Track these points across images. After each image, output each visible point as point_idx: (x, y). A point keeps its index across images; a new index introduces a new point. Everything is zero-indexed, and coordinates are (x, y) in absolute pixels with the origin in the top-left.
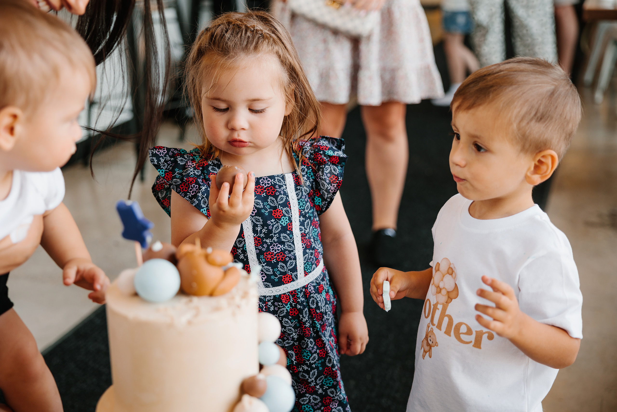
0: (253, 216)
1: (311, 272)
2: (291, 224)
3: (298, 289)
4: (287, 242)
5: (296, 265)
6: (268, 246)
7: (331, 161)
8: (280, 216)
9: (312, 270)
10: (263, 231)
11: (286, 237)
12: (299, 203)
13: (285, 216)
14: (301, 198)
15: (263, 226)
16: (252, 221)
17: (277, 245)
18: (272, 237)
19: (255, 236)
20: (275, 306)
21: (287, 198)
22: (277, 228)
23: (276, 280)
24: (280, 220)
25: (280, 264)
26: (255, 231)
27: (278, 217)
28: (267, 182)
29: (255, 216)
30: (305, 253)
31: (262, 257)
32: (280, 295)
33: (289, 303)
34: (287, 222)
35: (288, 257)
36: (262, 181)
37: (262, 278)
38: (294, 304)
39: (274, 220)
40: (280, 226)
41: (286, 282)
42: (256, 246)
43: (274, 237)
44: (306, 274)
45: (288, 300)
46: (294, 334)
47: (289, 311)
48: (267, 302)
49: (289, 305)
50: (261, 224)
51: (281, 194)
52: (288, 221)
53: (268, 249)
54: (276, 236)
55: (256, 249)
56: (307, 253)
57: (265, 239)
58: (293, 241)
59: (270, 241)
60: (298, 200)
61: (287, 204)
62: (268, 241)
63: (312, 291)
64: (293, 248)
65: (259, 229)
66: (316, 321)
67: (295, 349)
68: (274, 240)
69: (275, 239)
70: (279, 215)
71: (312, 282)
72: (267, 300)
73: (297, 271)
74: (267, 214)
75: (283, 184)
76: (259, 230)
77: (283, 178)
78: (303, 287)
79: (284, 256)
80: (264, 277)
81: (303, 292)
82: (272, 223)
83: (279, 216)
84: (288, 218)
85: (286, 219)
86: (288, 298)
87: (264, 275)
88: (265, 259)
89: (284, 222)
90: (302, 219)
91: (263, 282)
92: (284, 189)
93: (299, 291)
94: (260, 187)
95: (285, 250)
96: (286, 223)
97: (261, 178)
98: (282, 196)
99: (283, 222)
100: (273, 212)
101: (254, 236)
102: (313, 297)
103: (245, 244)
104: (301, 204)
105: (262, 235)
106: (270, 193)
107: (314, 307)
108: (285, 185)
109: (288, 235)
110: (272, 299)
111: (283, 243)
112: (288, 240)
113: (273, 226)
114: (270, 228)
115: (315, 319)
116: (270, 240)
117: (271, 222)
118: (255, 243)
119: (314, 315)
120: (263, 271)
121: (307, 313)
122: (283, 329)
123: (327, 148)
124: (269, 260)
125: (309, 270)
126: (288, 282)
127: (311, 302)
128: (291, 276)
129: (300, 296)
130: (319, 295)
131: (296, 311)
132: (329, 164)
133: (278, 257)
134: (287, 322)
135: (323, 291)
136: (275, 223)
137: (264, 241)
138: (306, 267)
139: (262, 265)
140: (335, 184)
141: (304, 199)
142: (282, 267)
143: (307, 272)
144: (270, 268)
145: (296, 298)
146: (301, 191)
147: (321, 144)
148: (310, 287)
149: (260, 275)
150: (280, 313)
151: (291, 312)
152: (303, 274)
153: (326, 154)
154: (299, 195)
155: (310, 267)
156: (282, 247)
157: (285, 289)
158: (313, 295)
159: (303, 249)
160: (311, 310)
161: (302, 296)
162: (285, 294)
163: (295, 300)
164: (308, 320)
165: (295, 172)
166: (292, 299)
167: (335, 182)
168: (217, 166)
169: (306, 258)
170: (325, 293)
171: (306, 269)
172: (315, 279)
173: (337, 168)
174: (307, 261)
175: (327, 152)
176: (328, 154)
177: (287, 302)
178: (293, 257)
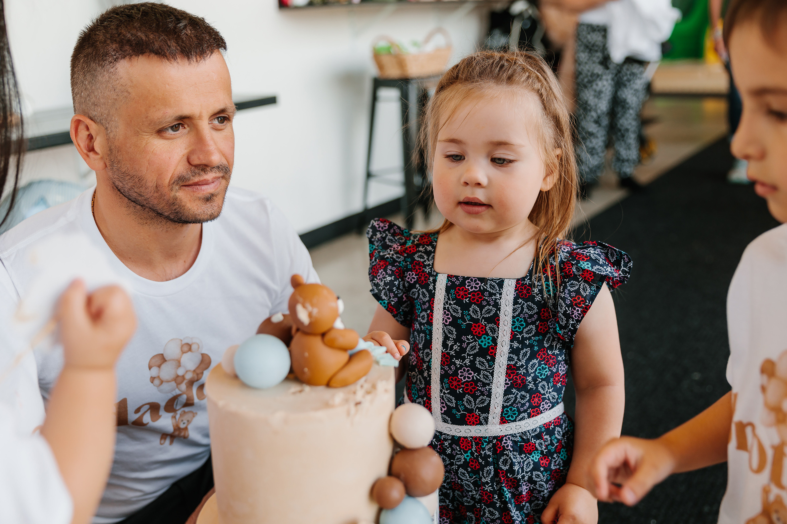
0: (446, 325)
1: (515, 421)
2: (495, 348)
3: (486, 438)
4: (484, 370)
5: (489, 404)
6: (457, 369)
7: (583, 276)
8: (481, 333)
9: (517, 420)
10: (455, 348)
11: (483, 363)
12: (514, 322)
13: (488, 335)
14: (518, 316)
15: (455, 341)
16: (444, 332)
17: (468, 371)
18: (464, 359)
20: (453, 449)
21: (498, 312)
22: (473, 348)
23: (458, 416)
24: (480, 338)
25: (467, 396)
26: (445, 345)
27: (477, 333)
28: (474, 285)
29: (449, 325)
30: (507, 392)
31: (446, 380)
32: (460, 437)
33: (470, 451)
34: (489, 343)
35: (480, 390)
36: (468, 282)
37: (441, 408)
38: (476, 454)
39: (472, 337)
40: (478, 347)
41: (470, 422)
42: (443, 364)
43: (467, 360)
44: (503, 421)
45: (469, 446)
46: (474, 492)
47: (468, 461)
48: (443, 441)
49: (469, 454)
50: (453, 338)
51: (490, 305)
52: (491, 343)
53: (456, 373)
54: (470, 359)
55: (442, 369)
56: (512, 393)
57: (454, 359)
58: (493, 371)
59: (461, 363)
60: (513, 317)
61: (495, 319)
62: (458, 362)
63: (508, 446)
64: (490, 381)
65: (450, 343)
66: (504, 488)
67: (476, 513)
68: (466, 363)
69: (467, 361)
70: (479, 332)
71: (513, 436)
72: (442, 439)
73: (489, 413)
74: (464, 327)
75: (497, 293)
76: (450, 345)
77: (501, 283)
78: (495, 438)
79: (474, 388)
80: (444, 407)
81: (493, 443)
82: (468, 339)
83: (479, 333)
84: (491, 338)
85: (489, 339)
86: (469, 445)
87: (444, 405)
88: (449, 385)
89: (485, 342)
90: (516, 345)
91: (442, 414)
92: (496, 299)
93: (486, 441)
94: (465, 289)
95: (478, 380)
96: (487, 344)
97: (468, 278)
98: (491, 307)
99: (484, 343)
100: (473, 326)
101: (442, 351)
102: (508, 456)
103: (431, 358)
104: (517, 324)
105: (452, 353)
106: (475, 300)
107: (505, 468)
108: (501, 294)
109: (488, 361)
110: (450, 440)
111: (478, 371)
112: (485, 367)
113: (468, 344)
114: (464, 345)
116: (460, 362)
117: (467, 337)
118: (441, 361)
119: (502, 479)
120: (443, 399)
121: (490, 473)
122: (459, 481)
123: (586, 259)
124: (454, 387)
125: (510, 418)
126: (473, 424)
127: (501, 460)
128: (478, 417)
129: (486, 448)
130: (523, 456)
131: (477, 464)
132: (580, 280)
133: (466, 387)
134: (464, 474)
135: (535, 452)
136: (471, 341)
137: (453, 360)
138: (506, 412)
139: (444, 392)
140: (580, 309)
141: (524, 318)
142: (469, 402)
143: (506, 419)
144: (453, 398)
145: (479, 448)
146: (522, 307)
147: (584, 253)
148: (506, 440)
149: (440, 403)
150: (457, 459)
151: (471, 463)
152: (498, 419)
153: (579, 265)
154: (517, 311)
155: (515, 414)
156: (475, 375)
157: (467, 431)
158: (507, 452)
159: (506, 386)
160: (499, 470)
161: (488, 449)
162: (467, 437)
163: (478, 450)
164: (489, 482)
165: (523, 279)
166: (474, 447)
167: (581, 306)
168: (428, 253)
169: (508, 399)
170: (540, 455)
171: (505, 414)
172: (522, 432)
173: (590, 287)
174: (511, 405)
175: (581, 263)
176: (582, 266)
177: (467, 449)
178: (486, 393)
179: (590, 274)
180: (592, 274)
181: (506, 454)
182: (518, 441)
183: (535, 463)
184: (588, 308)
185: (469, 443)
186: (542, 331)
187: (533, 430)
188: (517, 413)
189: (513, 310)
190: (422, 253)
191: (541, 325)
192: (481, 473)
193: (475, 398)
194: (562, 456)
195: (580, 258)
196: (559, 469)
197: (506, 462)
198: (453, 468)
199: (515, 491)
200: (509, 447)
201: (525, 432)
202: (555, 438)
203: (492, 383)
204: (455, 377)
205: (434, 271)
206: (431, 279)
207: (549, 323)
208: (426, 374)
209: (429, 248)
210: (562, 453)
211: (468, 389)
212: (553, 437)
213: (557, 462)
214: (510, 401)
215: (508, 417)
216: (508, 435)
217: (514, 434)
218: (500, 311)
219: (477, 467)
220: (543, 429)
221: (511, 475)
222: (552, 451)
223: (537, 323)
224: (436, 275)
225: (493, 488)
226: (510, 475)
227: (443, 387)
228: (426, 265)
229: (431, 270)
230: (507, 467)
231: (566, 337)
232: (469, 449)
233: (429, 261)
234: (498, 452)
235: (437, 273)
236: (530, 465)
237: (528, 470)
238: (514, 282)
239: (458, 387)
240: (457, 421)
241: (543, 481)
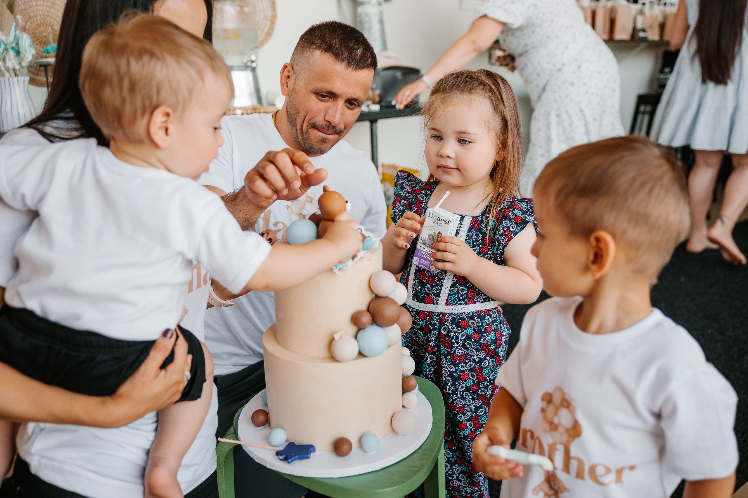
1: (455, 305)
3: (436, 313)
5: (440, 292)
7: (515, 219)
9: (457, 304)
14: (469, 239)
20: (415, 318)
23: (421, 297)
25: (428, 285)
30: (453, 286)
31: (418, 274)
32: (420, 311)
33: (425, 320)
35: (436, 282)
37: (412, 291)
41: (427, 302)
44: (448, 303)
45: (425, 317)
49: (424, 322)
53: (424, 270)
60: (466, 240)
63: (448, 320)
64: (443, 277)
66: (441, 345)
72: (410, 310)
73: (439, 297)
77: (462, 218)
78: (441, 313)
79: (433, 280)
80: (414, 291)
81: (439, 317)
86: (425, 316)
87: (415, 289)
88: (419, 277)
91: (412, 295)
93: (435, 315)
95: (436, 276)
107: (444, 333)
110: (415, 312)
119: (441, 339)
120: (414, 286)
121: (435, 335)
122: (417, 339)
123: (519, 209)
124: (421, 278)
125: (452, 302)
126: (429, 303)
127: (443, 328)
128: (433, 299)
129: (435, 319)
130: (460, 329)
131: (428, 329)
132: (512, 221)
133: (428, 280)
134: (420, 334)
135: (469, 328)
138: (450, 298)
139: (416, 281)
140: (507, 238)
141: (473, 241)
142: (429, 289)
143: (449, 303)
144: (420, 285)
145: (431, 319)
146: (472, 234)
147: (519, 205)
148: (448, 316)
149: (412, 288)
150: (417, 325)
151: (425, 328)
152: (444, 302)
153: (514, 212)
154: (469, 236)
155: (456, 300)
157: (425, 307)
158: (447, 323)
159: (453, 282)
160: (440, 334)
161: (436, 320)
162: (424, 311)
163: (430, 320)
164: (434, 340)
165: (477, 217)
166: (428, 318)
167: (508, 236)
168: (427, 195)
169: (453, 290)
170: (473, 331)
171: (450, 299)
172: (460, 313)
173: (517, 227)
174: (455, 294)
175: (516, 210)
176: (516, 213)
177: (424, 319)
178: (439, 284)
179: (519, 218)
180: (521, 219)
181: (446, 325)
182: (456, 318)
183: (467, 335)
184: (512, 238)
185: (425, 315)
186: (483, 251)
187: (467, 313)
188: (457, 300)
189: (467, 235)
190: (424, 194)
191: (483, 248)
192: (429, 334)
193: (433, 286)
194: (491, 336)
195: (516, 207)
197: (446, 330)
198: (414, 331)
200: (449, 321)
201: (462, 313)
202: (485, 322)
203: (444, 278)
204: (423, 273)
205: (426, 206)
208: (408, 270)
209: (429, 192)
210: (491, 334)
211: (429, 280)
212: (483, 321)
213: (487, 339)
214: (454, 291)
215: (451, 301)
216: (450, 313)
217: (454, 313)
218: (458, 234)
219: (428, 331)
220: (476, 314)
221: (448, 339)
222: (483, 330)
223: (481, 246)
225: (435, 344)
226: (447, 338)
227: (415, 278)
228: (423, 202)
229: (425, 206)
230: (446, 333)
231: (499, 257)
232: (425, 319)
233: (426, 200)
234: (442, 322)
235: (427, 208)
236: (464, 336)
237: (462, 338)
238: (471, 218)
239: (424, 279)
240: (420, 300)
241: (473, 349)
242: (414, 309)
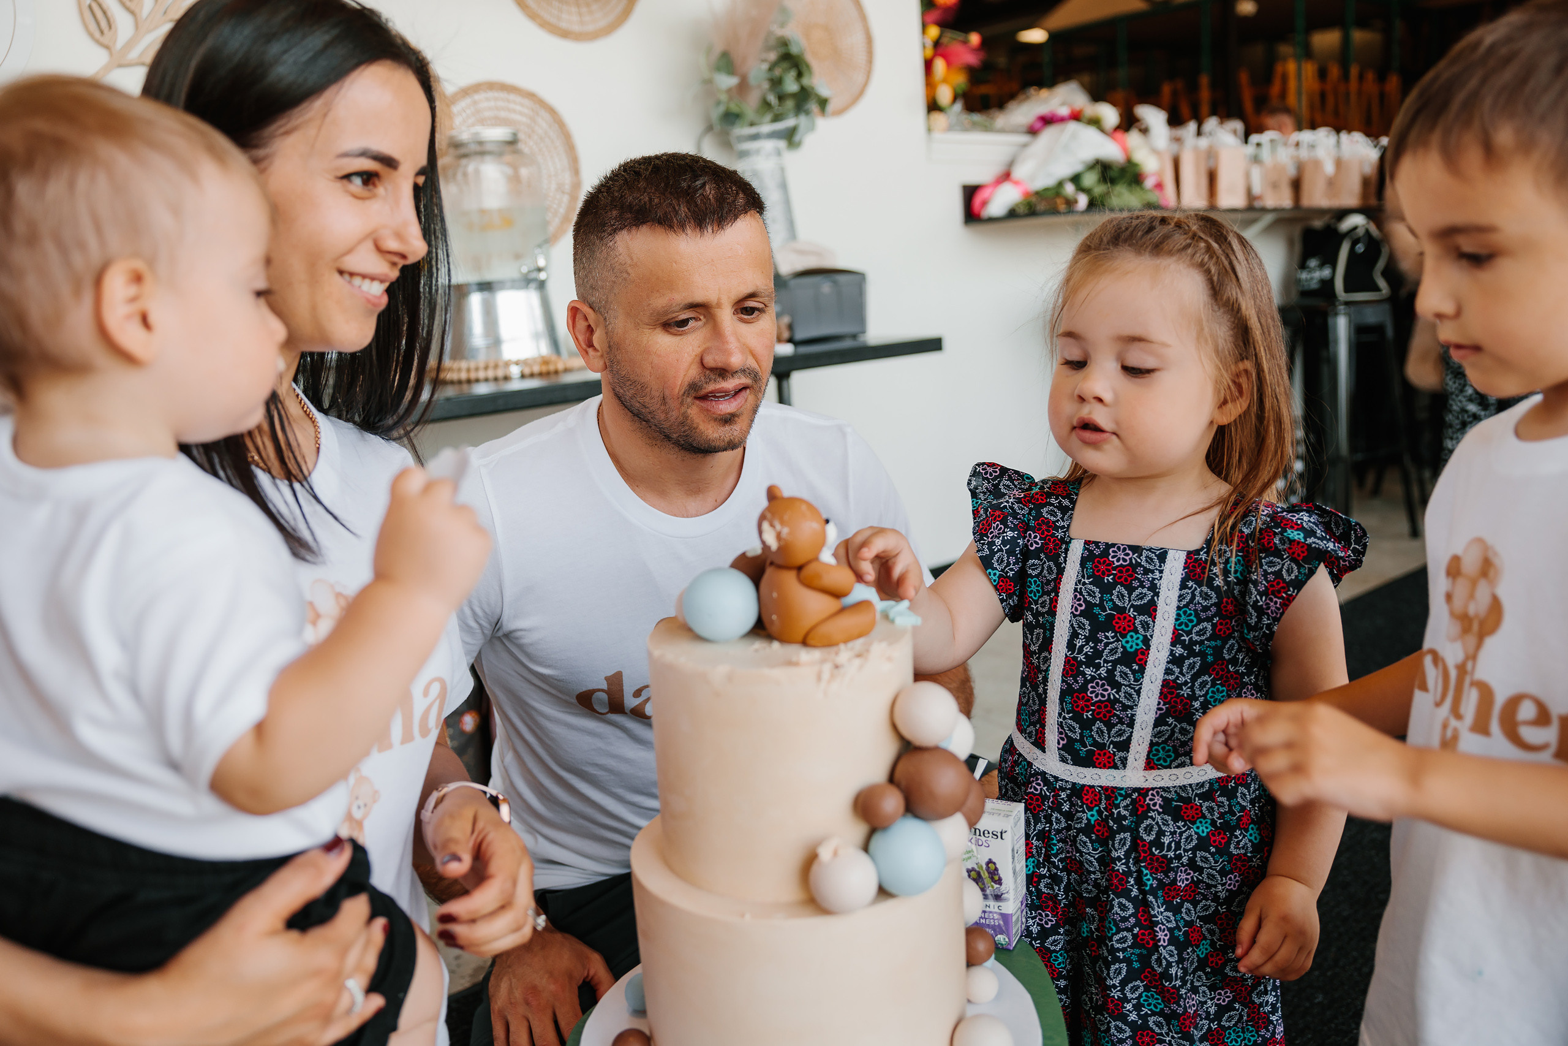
0: (1075, 616)
1: (1169, 767)
2: (1146, 653)
3: (1122, 789)
4: (1126, 686)
5: (1130, 738)
6: (1087, 682)
7: (1291, 551)
8: (1128, 628)
9: (1173, 766)
10: (1085, 650)
11: (1126, 674)
12: (1178, 615)
13: (1137, 632)
14: (1185, 606)
15: (1088, 640)
16: (1072, 625)
17: (1103, 685)
18: (1098, 667)
19: (1068, 654)
20: (1072, 805)
21: (1156, 598)
22: (1113, 651)
23: (1082, 754)
24: (1124, 636)
25: (1098, 724)
26: (1071, 646)
27: (1121, 629)
28: (1122, 556)
29: (1080, 615)
30: (1159, 722)
31: (1068, 699)
32: (1083, 786)
33: (1097, 808)
34: (1137, 645)
35: (1118, 716)
36: (1113, 552)
37: (1058, 740)
38: (1105, 813)
39: (1113, 634)
40: (1120, 650)
41: (1100, 764)
42: (1065, 674)
43: (1103, 668)
44: (1150, 765)
45: (1096, 801)
46: (1099, 874)
47: (1093, 823)
48: (1059, 790)
49: (1094, 812)
50: (1085, 635)
51: (1143, 587)
52: (1141, 645)
53: (1084, 688)
54: (1107, 667)
55: (1063, 681)
56: (1166, 724)
57: (1084, 667)
58: (1141, 688)
59: (1093, 674)
60: (1179, 608)
61: (1150, 609)
62: (1088, 671)
63: (1155, 804)
64: (1134, 702)
65: (1079, 643)
66: (1143, 869)
68: (1101, 673)
69: (1103, 671)
70: (1124, 627)
71: (1166, 789)
72: (1057, 787)
73: (1128, 752)
74: (1102, 619)
75: (1157, 569)
76: (1078, 645)
77: (1162, 556)
78: (1135, 790)
79: (1109, 712)
80: (1063, 739)
81: (1132, 799)
82: (1107, 637)
83: (1124, 629)
84: (1141, 638)
85: (1138, 638)
86: (1097, 798)
87: (1063, 736)
88: (1073, 705)
89: (1132, 643)
90: (1179, 651)
91: (1059, 749)
92: (1154, 579)
93: (1122, 794)
94: (1108, 562)
95: (1117, 701)
96: (1135, 647)
97: (1113, 545)
98: (1145, 591)
99: (1130, 644)
100: (1116, 617)
101: (1066, 654)
102: (1154, 819)
103: (1050, 666)
104: (1183, 619)
105: (1081, 657)
106: (1123, 580)
107: (1148, 838)
108: (1161, 572)
109: (1134, 672)
110: (1069, 789)
111: (1117, 686)
112: (1129, 681)
113: (1107, 645)
114: (1100, 647)
115: (1142, 864)
116: (1092, 671)
117: (1105, 635)
118: (1063, 669)
119: (1143, 855)
120: (1062, 727)
121: (1124, 844)
122: (1078, 855)
123: (1295, 527)
124: (1079, 709)
125: (1162, 762)
126: (1104, 767)
127: (1143, 826)
128: (1112, 756)
129: (1122, 805)
130: (1180, 824)
131: (1106, 829)
132: (1285, 557)
133: (1098, 710)
134: (1085, 843)
135: (1202, 820)
136: (1112, 640)
137: (1081, 669)
138: (1154, 752)
139: (1065, 716)
140: (1279, 601)
141: (1196, 611)
142: (1100, 732)
143: (1154, 763)
144: (1077, 726)
145: (1111, 805)
146: (1193, 593)
147: (1294, 519)
148: (1153, 795)
149: (1057, 734)
150: (1077, 820)
151: (1097, 827)
152: (1142, 762)
153: (1285, 534)
154: (1184, 598)
155: (1170, 756)
156: (1113, 692)
157: (1095, 777)
158: (1153, 814)
159: (1159, 712)
160: (1138, 841)
161: (1124, 806)
162: (1093, 787)
163: (1109, 807)
164: (1123, 857)
165: (1197, 552)
166: (1104, 802)
167: (1280, 595)
168: (1064, 510)
169: (1160, 732)
170: (1210, 828)
171: (1154, 755)
172: (1179, 786)
173: (1299, 569)
174: (1165, 742)
175: (1289, 531)
176: (1290, 536)
177: (1093, 805)
178: (1127, 720)
179: (1302, 547)
180: (1306, 547)
181: (1151, 817)
182: (1172, 799)
183: (1199, 838)
184: (1291, 598)
185: (1096, 795)
186: (1222, 633)
187: (1198, 784)
188: (1173, 755)
189: (1179, 597)
190: (1055, 507)
191: (1221, 624)
192: (1110, 842)
193: (1110, 726)
194: (1251, 835)
195: (1287, 524)
196: (1245, 854)
197: (1151, 830)
198: (1070, 835)
199: (1164, 878)
200: (1157, 807)
201: (1184, 786)
202: (1237, 804)
203: (1136, 705)
204: (1082, 695)
205: (1068, 536)
206: (1064, 546)
207: (1233, 623)
208: (1041, 690)
209: (1066, 502)
210: (1251, 831)
211: (1101, 712)
212: (1234, 802)
213: (1242, 844)
214: (1163, 735)
215: (1159, 760)
216: (1156, 788)
217: (1167, 787)
218: (1158, 596)
219: (1106, 834)
220: (1216, 786)
221: (1158, 851)
222: (1233, 823)
223: (1216, 620)
224: (1070, 542)
225: (1128, 867)
226: (1156, 850)
227: (1062, 709)
228: (1059, 527)
229: (1065, 535)
230: (1152, 838)
231: (1258, 645)
232: (1096, 806)
233: (1063, 521)
234: (1139, 813)
235: (1071, 539)
236: (1192, 840)
237: (1189, 847)
238: (1183, 556)
239: (1086, 709)
240: (1080, 761)
241: (1214, 870)
242: (1067, 782)
